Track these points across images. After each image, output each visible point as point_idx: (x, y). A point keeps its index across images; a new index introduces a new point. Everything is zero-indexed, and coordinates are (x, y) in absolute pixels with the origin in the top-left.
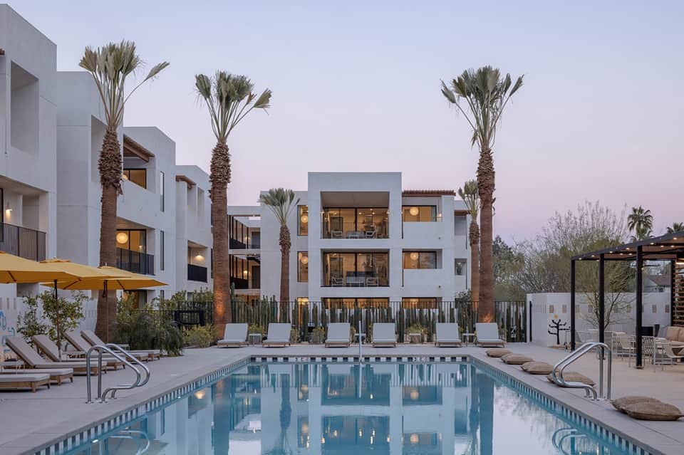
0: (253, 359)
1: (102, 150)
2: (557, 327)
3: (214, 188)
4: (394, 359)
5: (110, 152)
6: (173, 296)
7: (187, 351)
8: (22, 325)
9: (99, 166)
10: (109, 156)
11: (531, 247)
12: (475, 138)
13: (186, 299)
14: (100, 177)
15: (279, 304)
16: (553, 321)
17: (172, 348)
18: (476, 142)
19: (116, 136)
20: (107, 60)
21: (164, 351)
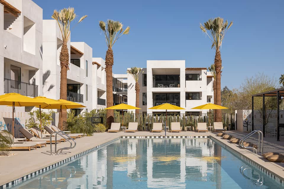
0: (122, 137)
1: (61, 52)
2: (247, 124)
3: (107, 67)
4: (179, 137)
5: (64, 52)
6: (91, 112)
7: (95, 134)
8: (28, 123)
9: (59, 58)
10: (64, 54)
11: (238, 91)
12: (213, 45)
13: (97, 113)
14: (60, 63)
15: (135, 114)
16: (245, 121)
17: (89, 133)
18: (213, 47)
19: (67, 46)
20: (63, 15)
21: (85, 134)
